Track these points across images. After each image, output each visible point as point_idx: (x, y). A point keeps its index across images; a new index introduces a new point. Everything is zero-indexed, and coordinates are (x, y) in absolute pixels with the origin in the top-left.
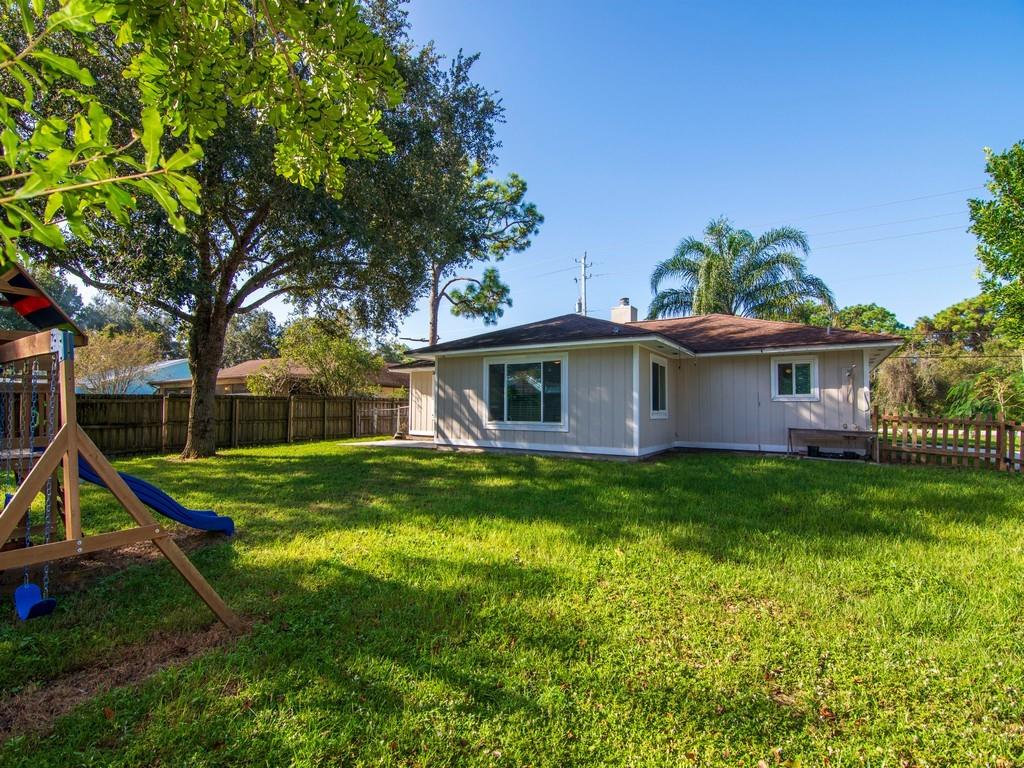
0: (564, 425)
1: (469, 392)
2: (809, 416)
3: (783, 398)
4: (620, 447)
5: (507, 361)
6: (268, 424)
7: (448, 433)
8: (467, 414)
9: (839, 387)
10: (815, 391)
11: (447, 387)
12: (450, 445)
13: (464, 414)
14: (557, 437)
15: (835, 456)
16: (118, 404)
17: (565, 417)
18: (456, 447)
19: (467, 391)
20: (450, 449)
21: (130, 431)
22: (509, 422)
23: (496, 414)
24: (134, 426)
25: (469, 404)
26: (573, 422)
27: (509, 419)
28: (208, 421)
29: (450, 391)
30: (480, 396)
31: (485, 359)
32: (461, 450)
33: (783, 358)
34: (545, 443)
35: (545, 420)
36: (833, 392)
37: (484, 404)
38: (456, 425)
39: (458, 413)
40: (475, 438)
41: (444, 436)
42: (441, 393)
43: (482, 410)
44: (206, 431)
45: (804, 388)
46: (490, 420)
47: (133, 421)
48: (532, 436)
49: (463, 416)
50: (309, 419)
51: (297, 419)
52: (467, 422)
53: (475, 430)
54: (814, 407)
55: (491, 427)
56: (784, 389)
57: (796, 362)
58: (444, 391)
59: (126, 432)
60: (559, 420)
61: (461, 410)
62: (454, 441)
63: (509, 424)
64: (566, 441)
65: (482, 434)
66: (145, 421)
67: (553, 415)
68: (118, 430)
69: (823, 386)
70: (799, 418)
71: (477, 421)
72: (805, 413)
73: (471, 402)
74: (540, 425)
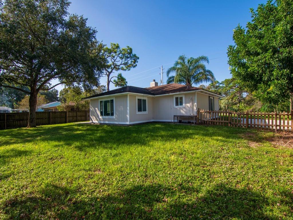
0: (114, 117)
2: (183, 112)
3: (177, 107)
4: (125, 122)
5: (103, 100)
6: (61, 118)
9: (189, 103)
10: (184, 104)
11: (92, 107)
14: (113, 120)
15: (186, 123)
16: (18, 115)
17: (114, 114)
18: (94, 123)
19: (96, 108)
21: (21, 121)
22: (104, 116)
23: (102, 114)
24: (22, 120)
26: (116, 116)
28: (33, 119)
29: (93, 109)
31: (99, 100)
32: (95, 124)
33: (177, 95)
34: (111, 121)
36: (188, 105)
37: (99, 111)
38: (94, 117)
40: (98, 121)
41: (92, 121)
42: (91, 109)
43: (99, 113)
44: (33, 121)
45: (181, 104)
46: (100, 116)
47: (22, 119)
48: (109, 120)
49: (95, 115)
50: (73, 117)
51: (69, 117)
52: (96, 117)
53: (98, 118)
54: (184, 110)
55: (101, 118)
56: (177, 104)
57: (179, 96)
59: (20, 122)
60: (113, 115)
61: (95, 113)
64: (115, 121)
66: (25, 119)
67: (112, 114)
68: (18, 121)
69: (186, 103)
70: (180, 112)
71: (98, 117)
72: (182, 111)
73: (97, 111)
74: (110, 117)
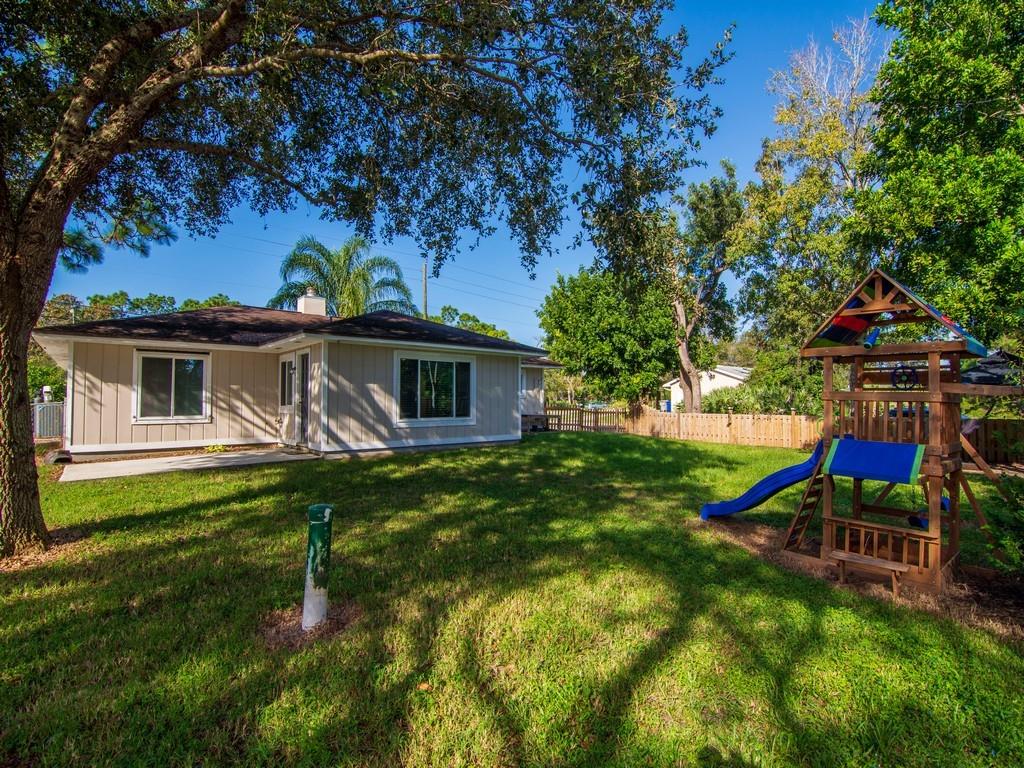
0: (472, 420)
1: (373, 386)
4: (510, 433)
5: (420, 357)
7: (344, 436)
8: (370, 410)
9: (533, 389)
10: (524, 392)
11: (341, 379)
12: (349, 451)
13: (366, 411)
14: (468, 430)
17: (473, 411)
18: (354, 452)
19: (371, 385)
20: (347, 456)
22: (423, 419)
23: (408, 409)
25: (373, 398)
26: (479, 416)
27: (421, 417)
29: (345, 383)
30: (389, 391)
31: (395, 352)
32: (362, 454)
34: (456, 436)
35: (457, 416)
36: (530, 392)
37: (394, 400)
38: (353, 423)
39: (359, 410)
40: (381, 437)
41: (338, 441)
42: (332, 386)
43: (393, 408)
46: (401, 418)
48: (444, 431)
49: (364, 414)
52: (371, 421)
53: (383, 430)
55: (403, 425)
58: (336, 382)
60: (468, 415)
61: (362, 408)
62: (354, 446)
63: (422, 422)
64: (474, 433)
65: (389, 432)
67: (464, 412)
69: (527, 389)
71: (383, 417)
73: (377, 397)
74: (454, 421)
